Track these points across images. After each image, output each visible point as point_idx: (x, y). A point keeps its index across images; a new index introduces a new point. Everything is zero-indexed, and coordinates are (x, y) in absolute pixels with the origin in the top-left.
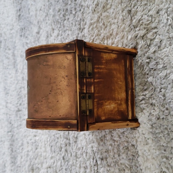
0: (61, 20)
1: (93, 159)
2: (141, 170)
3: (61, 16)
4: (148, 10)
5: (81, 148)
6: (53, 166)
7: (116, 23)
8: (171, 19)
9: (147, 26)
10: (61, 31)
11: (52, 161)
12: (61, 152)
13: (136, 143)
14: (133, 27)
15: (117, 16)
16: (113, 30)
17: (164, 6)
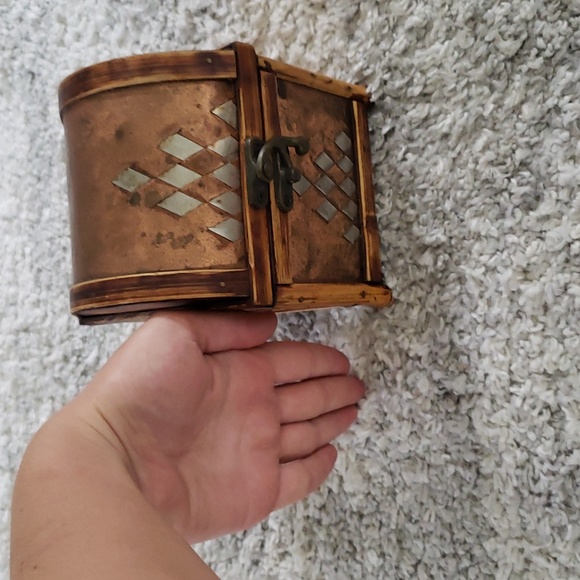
6: (39, 327)
11: (39, 312)
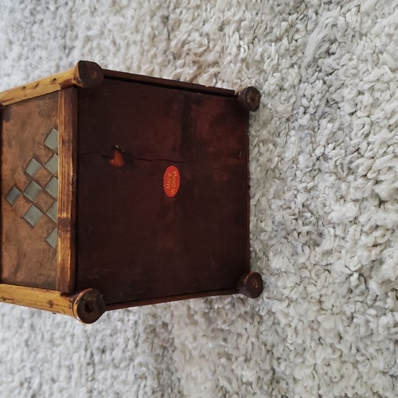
0: (27, 23)
1: (86, 350)
2: (179, 380)
3: (27, 13)
4: (203, 20)
5: (62, 325)
7: (139, 44)
8: (246, 47)
9: (198, 59)
10: (26, 49)
12: (23, 330)
13: (171, 320)
14: (171, 57)
15: (141, 27)
16: (132, 57)
17: (234, 15)
